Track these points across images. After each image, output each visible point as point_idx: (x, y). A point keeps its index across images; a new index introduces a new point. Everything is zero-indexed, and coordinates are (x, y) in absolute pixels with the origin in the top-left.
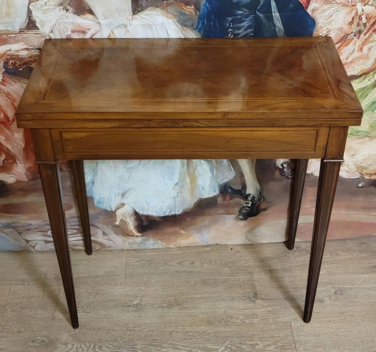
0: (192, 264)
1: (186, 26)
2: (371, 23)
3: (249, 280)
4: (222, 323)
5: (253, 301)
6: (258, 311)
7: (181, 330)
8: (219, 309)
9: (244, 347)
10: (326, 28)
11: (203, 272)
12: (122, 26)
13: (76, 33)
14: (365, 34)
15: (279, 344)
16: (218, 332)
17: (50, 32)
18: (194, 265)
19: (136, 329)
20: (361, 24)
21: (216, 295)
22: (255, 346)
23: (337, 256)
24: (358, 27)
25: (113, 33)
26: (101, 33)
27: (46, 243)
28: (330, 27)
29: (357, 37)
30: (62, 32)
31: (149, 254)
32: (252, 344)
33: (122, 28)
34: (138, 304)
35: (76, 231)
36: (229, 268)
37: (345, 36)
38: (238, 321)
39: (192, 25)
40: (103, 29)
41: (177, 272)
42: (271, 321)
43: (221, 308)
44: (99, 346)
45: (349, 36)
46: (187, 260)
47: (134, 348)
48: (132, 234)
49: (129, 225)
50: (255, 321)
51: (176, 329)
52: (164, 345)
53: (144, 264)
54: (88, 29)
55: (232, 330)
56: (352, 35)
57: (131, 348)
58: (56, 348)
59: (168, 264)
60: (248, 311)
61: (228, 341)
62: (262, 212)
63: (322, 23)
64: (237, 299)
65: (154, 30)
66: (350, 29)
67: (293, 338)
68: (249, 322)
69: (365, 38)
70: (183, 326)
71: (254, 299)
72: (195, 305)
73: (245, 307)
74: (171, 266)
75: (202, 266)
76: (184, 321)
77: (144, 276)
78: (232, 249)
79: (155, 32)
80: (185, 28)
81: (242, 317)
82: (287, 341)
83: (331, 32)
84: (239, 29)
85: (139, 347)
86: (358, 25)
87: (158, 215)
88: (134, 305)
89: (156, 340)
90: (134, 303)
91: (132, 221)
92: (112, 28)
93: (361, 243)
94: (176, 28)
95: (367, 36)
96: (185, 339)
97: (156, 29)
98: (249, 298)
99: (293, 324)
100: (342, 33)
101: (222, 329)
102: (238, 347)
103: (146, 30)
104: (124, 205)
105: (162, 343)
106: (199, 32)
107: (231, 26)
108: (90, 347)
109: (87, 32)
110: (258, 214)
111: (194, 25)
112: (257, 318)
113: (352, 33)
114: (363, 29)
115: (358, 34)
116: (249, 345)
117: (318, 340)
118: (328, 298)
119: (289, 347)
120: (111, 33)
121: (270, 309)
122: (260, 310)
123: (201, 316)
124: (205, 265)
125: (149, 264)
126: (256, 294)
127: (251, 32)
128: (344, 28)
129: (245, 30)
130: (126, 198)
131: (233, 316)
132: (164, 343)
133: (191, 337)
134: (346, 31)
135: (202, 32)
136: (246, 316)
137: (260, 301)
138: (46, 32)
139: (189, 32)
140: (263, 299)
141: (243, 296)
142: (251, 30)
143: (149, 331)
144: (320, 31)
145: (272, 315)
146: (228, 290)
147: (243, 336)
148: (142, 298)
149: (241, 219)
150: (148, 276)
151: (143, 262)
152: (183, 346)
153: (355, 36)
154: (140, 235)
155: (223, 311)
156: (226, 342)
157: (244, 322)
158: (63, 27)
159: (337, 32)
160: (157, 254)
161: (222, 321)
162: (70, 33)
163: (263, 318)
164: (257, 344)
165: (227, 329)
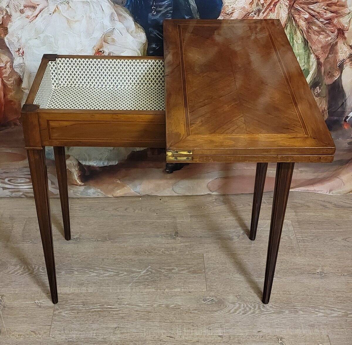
0: (126, 209)
1: (117, 3)
2: (268, 4)
3: (172, 223)
4: (146, 253)
5: (174, 238)
6: (177, 245)
7: (112, 258)
8: (145, 243)
9: (163, 271)
10: (231, 7)
11: (134, 216)
12: (65, 2)
13: (27, 8)
14: (263, 13)
15: (192, 269)
16: (142, 260)
17: (6, 7)
18: (128, 211)
19: (74, 256)
20: (260, 4)
21: (143, 233)
22: (171, 270)
23: (249, 207)
24: (257, 7)
25: (57, 8)
26: (48, 9)
27: (3, 190)
28: (234, 6)
29: (257, 15)
30: (16, 7)
31: (90, 202)
32: (169, 269)
33: (65, 4)
34: (77, 238)
35: (28, 180)
36: (157, 214)
37: (248, 14)
38: (159, 252)
39: (122, 2)
40: (50, 5)
41: (112, 215)
42: (187, 253)
43: (146, 243)
44: (43, 267)
45: (251, 14)
46: (122, 207)
47: (72, 270)
48: (76, 183)
49: (74, 175)
50: (174, 252)
51: (107, 257)
52: (97, 268)
53: (85, 209)
54: (37, 5)
55: (154, 258)
56: (253, 13)
57: (69, 269)
58: (7, 268)
59: (106, 209)
60: (169, 245)
61: (150, 266)
62: (185, 166)
63: (228, 2)
64: (161, 236)
65: (92, 6)
66: (251, 8)
67: (204, 266)
68: (169, 253)
69: (264, 16)
70: (114, 255)
71: (175, 237)
72: (125, 240)
73: (167, 242)
74: (108, 211)
75: (134, 211)
76: (115, 251)
77: (85, 218)
78: (160, 200)
79: (92, 8)
80: (117, 5)
81: (163, 250)
82: (199, 267)
83: (235, 11)
84: (161, 6)
85: (76, 269)
86: (257, 5)
87: (98, 166)
88: (74, 238)
89: (89, 264)
90: (74, 237)
91: (76, 171)
92: (57, 4)
93: (270, 197)
94: (109, 4)
95: (265, 14)
96: (114, 264)
97: (93, 6)
98: (171, 236)
99: (205, 255)
100: (244, 12)
101: (146, 257)
102: (158, 271)
103: (85, 6)
104: (69, 157)
105: (95, 266)
106: (128, 8)
107: (154, 4)
108: (35, 268)
109: (37, 7)
110: (182, 168)
111: (123, 3)
112: (176, 250)
113: (252, 11)
114: (262, 9)
115: (258, 13)
116: (167, 269)
117: (224, 267)
118: (237, 237)
119: (199, 271)
120: (56, 8)
121: (187, 244)
122: (179, 245)
123: (129, 248)
124: (136, 211)
125: (89, 209)
126: (177, 233)
127: (171, 10)
128: (246, 7)
129: (166, 8)
130: (71, 150)
131: (156, 249)
132: (96, 267)
133: (119, 263)
134: (248, 10)
135: (130, 9)
136: (167, 249)
137: (179, 238)
138: (3, 6)
139: (120, 9)
140: (183, 237)
141: (166, 234)
142: (170, 8)
143: (84, 258)
144: (227, 9)
145: (188, 248)
146: (154, 230)
147: (163, 263)
148: (81, 234)
149: (168, 173)
150: (88, 218)
151: (84, 208)
152: (112, 269)
153: (255, 14)
154: (83, 184)
155: (148, 245)
156: (148, 267)
157: (165, 253)
158: (17, 3)
159: (241, 10)
160: (97, 202)
161: (146, 252)
162: (23, 8)
163: (181, 250)
164: (173, 269)
165: (150, 258)
